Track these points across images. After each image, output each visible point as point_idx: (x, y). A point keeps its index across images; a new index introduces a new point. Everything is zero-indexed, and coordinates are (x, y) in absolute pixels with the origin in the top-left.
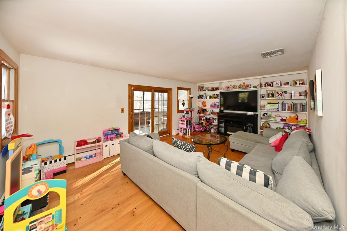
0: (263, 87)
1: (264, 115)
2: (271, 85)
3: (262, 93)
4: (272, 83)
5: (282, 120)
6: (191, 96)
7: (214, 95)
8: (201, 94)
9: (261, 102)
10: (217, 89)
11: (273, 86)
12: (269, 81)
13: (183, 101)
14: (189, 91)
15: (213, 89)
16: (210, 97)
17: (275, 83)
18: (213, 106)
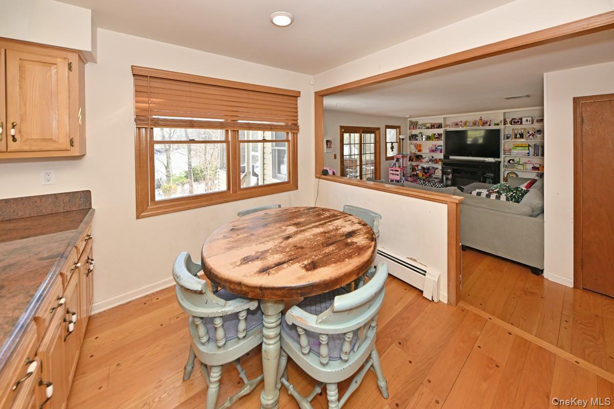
0: (508, 125)
1: (509, 161)
2: (520, 121)
3: (506, 133)
4: (521, 119)
5: (534, 168)
6: (401, 137)
7: (435, 134)
8: (413, 133)
9: (504, 144)
10: (440, 126)
11: (521, 123)
12: (517, 117)
13: (392, 143)
14: (398, 129)
15: (433, 126)
16: (428, 138)
17: (524, 119)
18: (433, 151)
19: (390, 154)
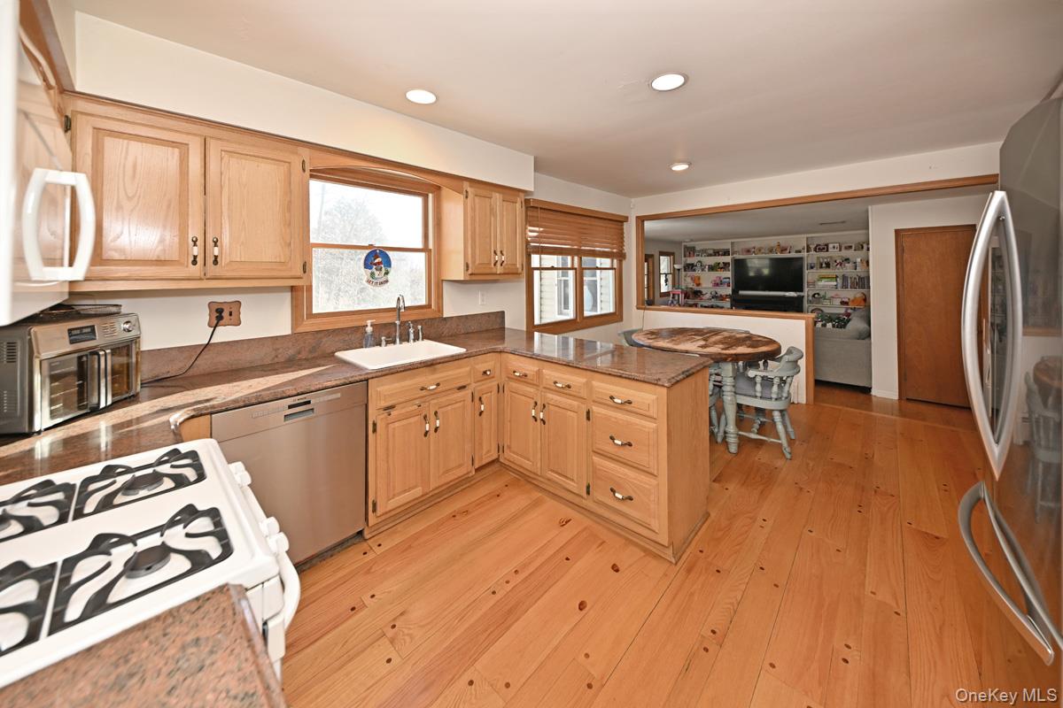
0: (813, 252)
1: (814, 296)
2: (825, 248)
3: (810, 262)
4: (827, 245)
5: (843, 303)
6: (676, 266)
7: (720, 263)
8: (688, 262)
9: (809, 275)
10: (726, 253)
11: (827, 251)
12: (822, 242)
13: (666, 275)
14: (672, 257)
15: (716, 253)
16: (712, 268)
17: (831, 246)
18: (716, 285)
19: (664, 289)
